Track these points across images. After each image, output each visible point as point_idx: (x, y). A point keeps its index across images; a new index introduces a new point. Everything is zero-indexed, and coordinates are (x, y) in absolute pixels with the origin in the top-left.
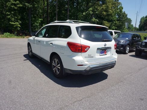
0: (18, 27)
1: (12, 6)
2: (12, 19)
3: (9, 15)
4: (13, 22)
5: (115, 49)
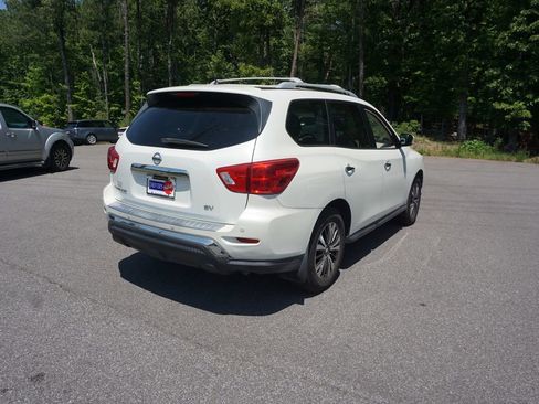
0: (522, 119)
1: (512, 45)
2: (503, 92)
3: (497, 78)
4: (506, 101)
5: (230, 188)
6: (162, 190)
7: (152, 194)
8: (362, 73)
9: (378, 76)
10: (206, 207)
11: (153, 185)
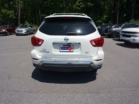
5: (94, 46)
6: (68, 49)
7: (63, 52)
8: (40, 13)
9: (44, 14)
10: (86, 53)
11: (63, 48)
